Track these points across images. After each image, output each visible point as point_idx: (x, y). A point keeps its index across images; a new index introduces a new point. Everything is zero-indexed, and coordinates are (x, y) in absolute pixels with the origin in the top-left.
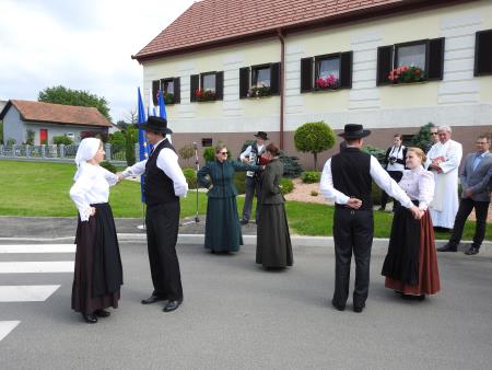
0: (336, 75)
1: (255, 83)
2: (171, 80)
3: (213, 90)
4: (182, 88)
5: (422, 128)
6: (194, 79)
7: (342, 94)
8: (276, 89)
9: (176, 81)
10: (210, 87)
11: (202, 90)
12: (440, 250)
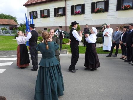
0: (80, 10)
1: (58, 12)
2: (35, 12)
3: (47, 14)
4: (38, 14)
6: (41, 11)
7: (82, 16)
8: (64, 14)
9: (36, 12)
10: (46, 14)
11: (44, 15)
12: (107, 56)
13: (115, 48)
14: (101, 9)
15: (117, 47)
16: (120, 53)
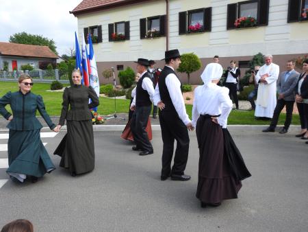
0: (201, 23)
1: (150, 28)
2: (96, 27)
3: (123, 33)
4: (103, 32)
5: (255, 56)
6: (111, 26)
7: (205, 35)
8: (163, 32)
9: (99, 28)
10: (121, 32)
11: (116, 34)
12: (264, 131)
13: (284, 111)
14: (250, 19)
15: (290, 110)
16: (295, 123)
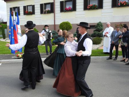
0: (71, 6)
1: (45, 9)
2: (16, 7)
3: (31, 11)
4: (20, 10)
5: (98, 23)
6: (25, 7)
7: (73, 13)
8: (52, 11)
9: (18, 8)
11: (27, 11)
12: (107, 59)
14: (95, 5)
